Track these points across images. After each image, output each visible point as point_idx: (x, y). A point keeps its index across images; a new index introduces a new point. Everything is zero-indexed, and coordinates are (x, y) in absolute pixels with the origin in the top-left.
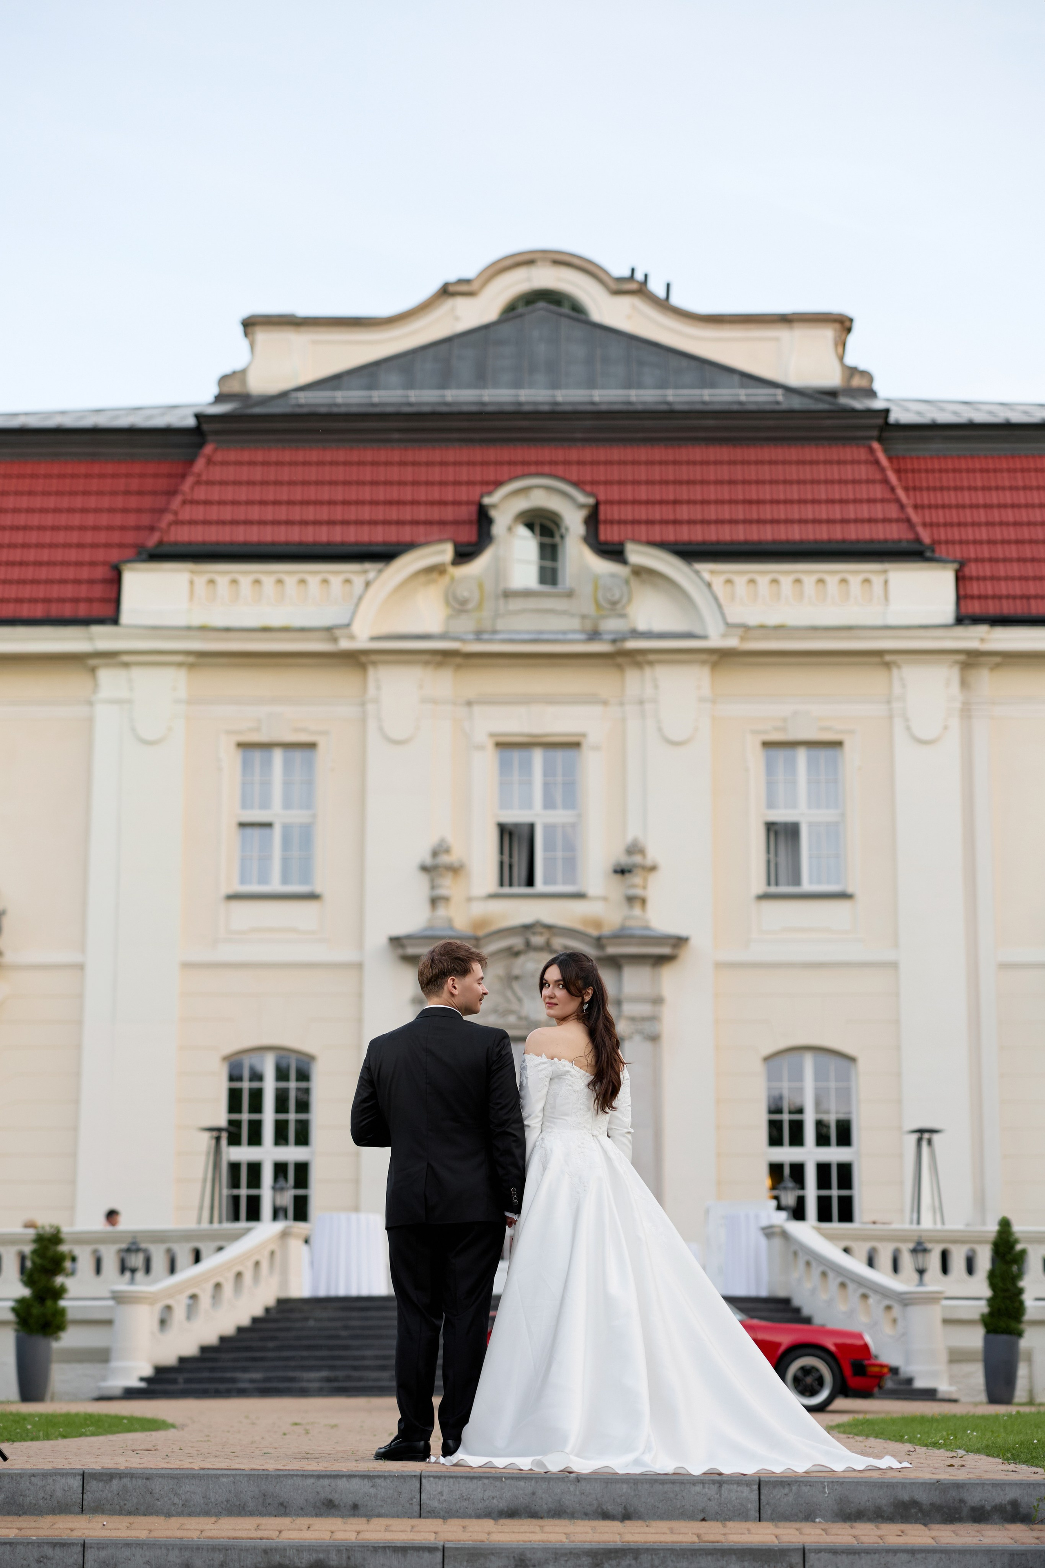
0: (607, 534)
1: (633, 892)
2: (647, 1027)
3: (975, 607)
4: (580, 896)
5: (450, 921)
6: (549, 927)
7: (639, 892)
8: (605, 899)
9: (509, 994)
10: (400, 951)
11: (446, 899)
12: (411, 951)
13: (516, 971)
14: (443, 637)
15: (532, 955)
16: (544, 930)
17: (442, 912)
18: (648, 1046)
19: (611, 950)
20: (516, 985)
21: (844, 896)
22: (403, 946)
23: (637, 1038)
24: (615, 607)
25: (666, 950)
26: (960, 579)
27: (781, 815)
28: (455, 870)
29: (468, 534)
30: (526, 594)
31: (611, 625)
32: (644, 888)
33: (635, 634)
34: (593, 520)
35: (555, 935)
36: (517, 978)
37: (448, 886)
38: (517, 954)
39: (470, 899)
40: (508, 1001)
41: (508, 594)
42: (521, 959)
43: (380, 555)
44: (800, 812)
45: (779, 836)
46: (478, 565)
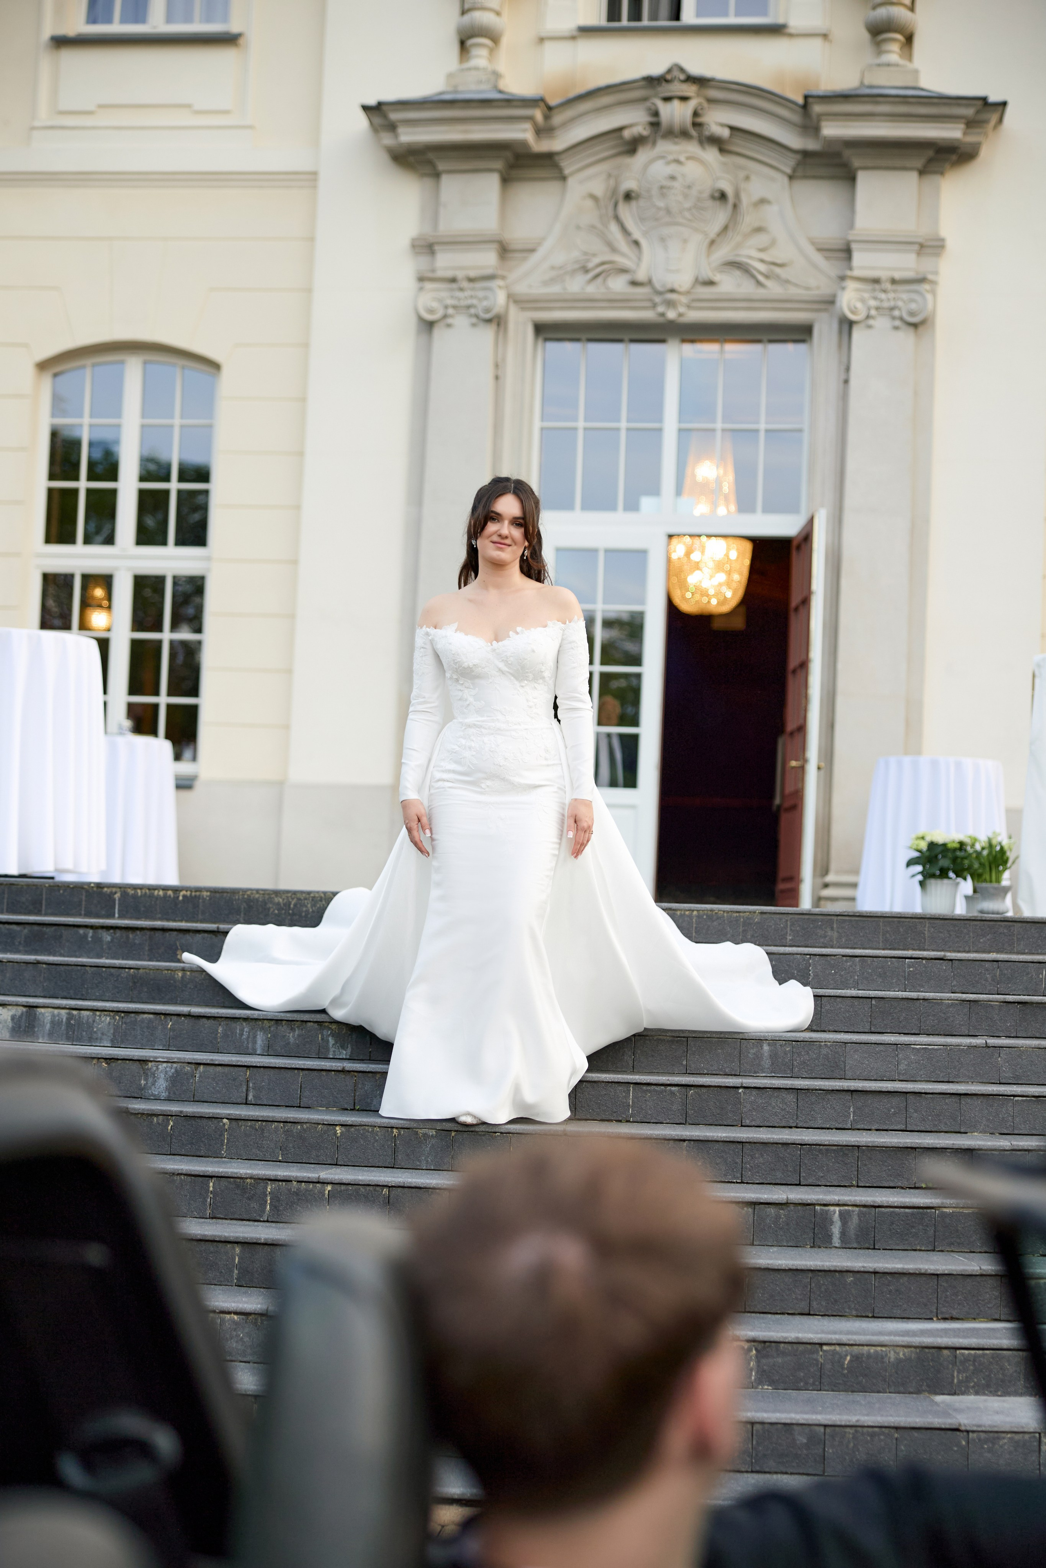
1: (882, 12)
2: (903, 299)
4: (776, 30)
5: (497, 75)
6: (701, 82)
7: (899, 13)
8: (825, 36)
9: (614, 228)
10: (388, 140)
11: (494, 37)
12: (409, 136)
13: (629, 184)
15: (664, 147)
16: (690, 90)
17: (480, 58)
18: (906, 337)
19: (831, 130)
20: (626, 212)
22: (392, 127)
23: (882, 323)
25: (952, 132)
32: (912, 9)
35: (711, 101)
36: (628, 196)
37: (496, 6)
38: (633, 146)
39: (542, 40)
40: (614, 250)
42: (643, 155)
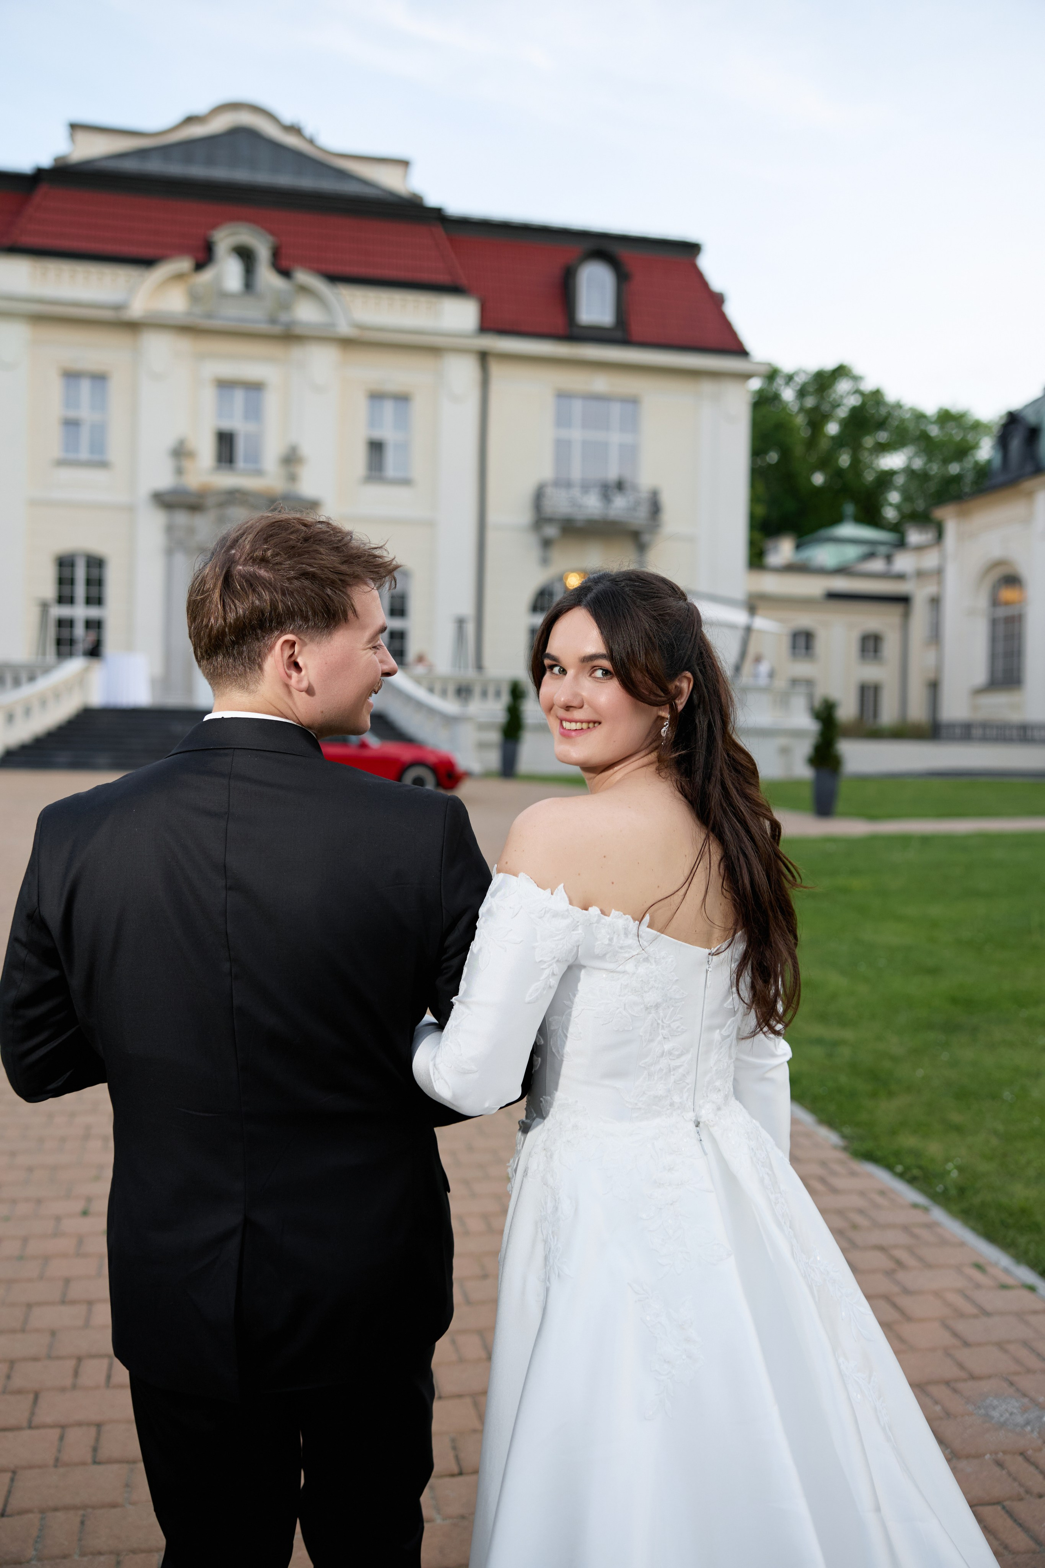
0: (284, 261)
1: (292, 473)
3: (489, 323)
4: (261, 473)
5: (187, 483)
7: (295, 473)
8: (276, 476)
11: (185, 471)
14: (186, 315)
16: (242, 494)
17: (182, 478)
21: (407, 482)
22: (158, 496)
24: (286, 306)
26: (483, 307)
27: (377, 435)
28: (191, 454)
29: (201, 254)
30: (235, 295)
31: (284, 317)
32: (298, 471)
33: (298, 324)
34: (276, 254)
37: (187, 464)
39: (199, 472)
41: (222, 295)
43: (147, 262)
44: (387, 433)
45: (376, 447)
46: (207, 276)
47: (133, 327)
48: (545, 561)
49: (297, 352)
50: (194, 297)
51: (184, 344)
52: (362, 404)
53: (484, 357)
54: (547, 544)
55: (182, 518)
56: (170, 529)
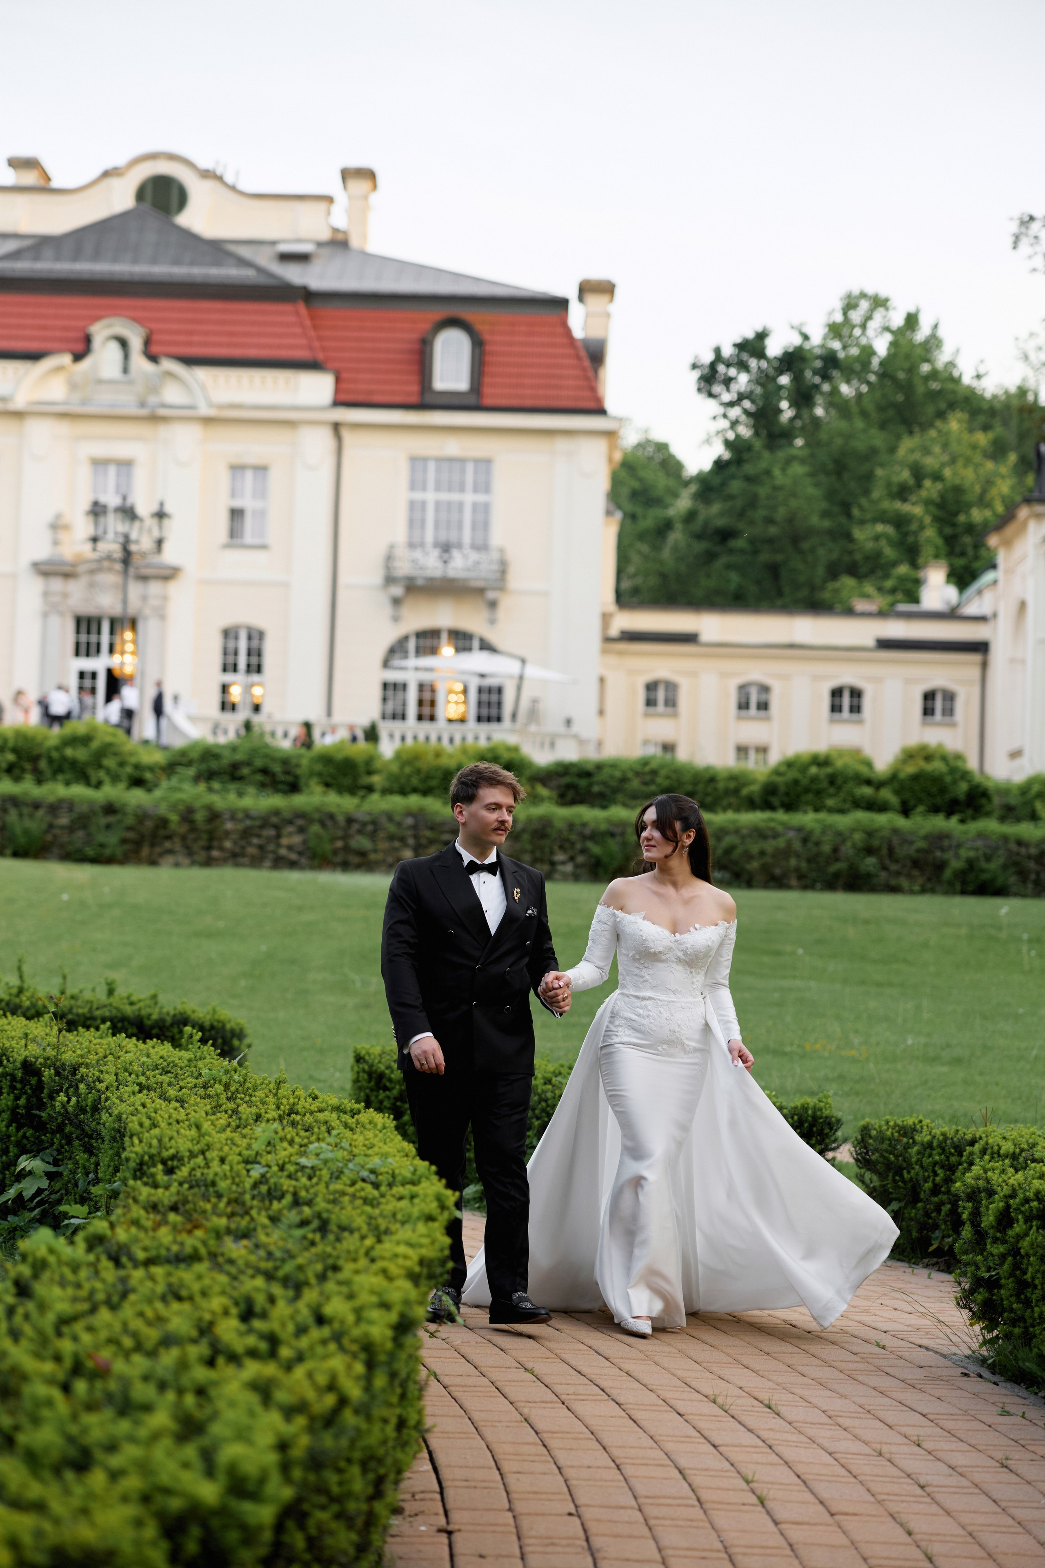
0: (155, 349)
3: (343, 397)
5: (62, 554)
10: (36, 568)
11: (61, 542)
14: (65, 403)
17: (58, 549)
19: (143, 572)
21: (263, 547)
22: (37, 565)
23: (156, 617)
24: (155, 390)
25: (170, 573)
26: (338, 380)
27: (237, 503)
28: (66, 527)
29: (80, 347)
30: (111, 382)
31: (152, 400)
33: (164, 406)
34: (147, 342)
35: (115, 563)
37: (62, 536)
38: (95, 572)
39: (73, 543)
41: (100, 382)
42: (97, 575)
43: (34, 356)
44: (246, 502)
45: (236, 514)
46: (85, 364)
47: (19, 415)
48: (396, 619)
49: (164, 431)
50: (73, 386)
51: (63, 428)
52: (224, 477)
53: (336, 427)
54: (396, 602)
55: (57, 584)
56: (46, 594)
